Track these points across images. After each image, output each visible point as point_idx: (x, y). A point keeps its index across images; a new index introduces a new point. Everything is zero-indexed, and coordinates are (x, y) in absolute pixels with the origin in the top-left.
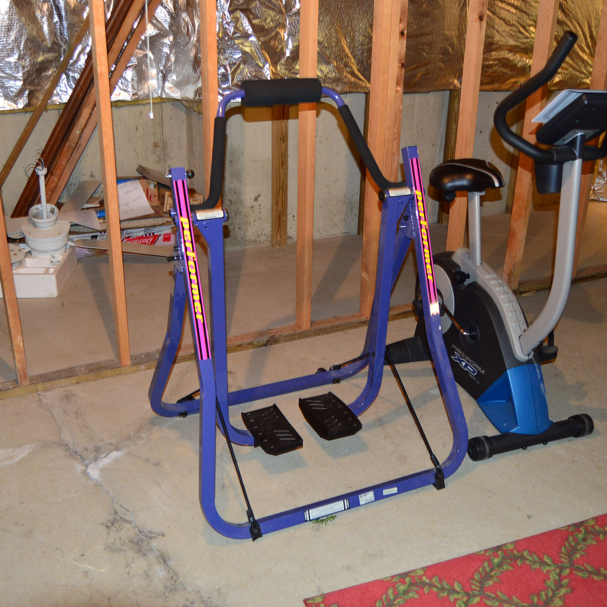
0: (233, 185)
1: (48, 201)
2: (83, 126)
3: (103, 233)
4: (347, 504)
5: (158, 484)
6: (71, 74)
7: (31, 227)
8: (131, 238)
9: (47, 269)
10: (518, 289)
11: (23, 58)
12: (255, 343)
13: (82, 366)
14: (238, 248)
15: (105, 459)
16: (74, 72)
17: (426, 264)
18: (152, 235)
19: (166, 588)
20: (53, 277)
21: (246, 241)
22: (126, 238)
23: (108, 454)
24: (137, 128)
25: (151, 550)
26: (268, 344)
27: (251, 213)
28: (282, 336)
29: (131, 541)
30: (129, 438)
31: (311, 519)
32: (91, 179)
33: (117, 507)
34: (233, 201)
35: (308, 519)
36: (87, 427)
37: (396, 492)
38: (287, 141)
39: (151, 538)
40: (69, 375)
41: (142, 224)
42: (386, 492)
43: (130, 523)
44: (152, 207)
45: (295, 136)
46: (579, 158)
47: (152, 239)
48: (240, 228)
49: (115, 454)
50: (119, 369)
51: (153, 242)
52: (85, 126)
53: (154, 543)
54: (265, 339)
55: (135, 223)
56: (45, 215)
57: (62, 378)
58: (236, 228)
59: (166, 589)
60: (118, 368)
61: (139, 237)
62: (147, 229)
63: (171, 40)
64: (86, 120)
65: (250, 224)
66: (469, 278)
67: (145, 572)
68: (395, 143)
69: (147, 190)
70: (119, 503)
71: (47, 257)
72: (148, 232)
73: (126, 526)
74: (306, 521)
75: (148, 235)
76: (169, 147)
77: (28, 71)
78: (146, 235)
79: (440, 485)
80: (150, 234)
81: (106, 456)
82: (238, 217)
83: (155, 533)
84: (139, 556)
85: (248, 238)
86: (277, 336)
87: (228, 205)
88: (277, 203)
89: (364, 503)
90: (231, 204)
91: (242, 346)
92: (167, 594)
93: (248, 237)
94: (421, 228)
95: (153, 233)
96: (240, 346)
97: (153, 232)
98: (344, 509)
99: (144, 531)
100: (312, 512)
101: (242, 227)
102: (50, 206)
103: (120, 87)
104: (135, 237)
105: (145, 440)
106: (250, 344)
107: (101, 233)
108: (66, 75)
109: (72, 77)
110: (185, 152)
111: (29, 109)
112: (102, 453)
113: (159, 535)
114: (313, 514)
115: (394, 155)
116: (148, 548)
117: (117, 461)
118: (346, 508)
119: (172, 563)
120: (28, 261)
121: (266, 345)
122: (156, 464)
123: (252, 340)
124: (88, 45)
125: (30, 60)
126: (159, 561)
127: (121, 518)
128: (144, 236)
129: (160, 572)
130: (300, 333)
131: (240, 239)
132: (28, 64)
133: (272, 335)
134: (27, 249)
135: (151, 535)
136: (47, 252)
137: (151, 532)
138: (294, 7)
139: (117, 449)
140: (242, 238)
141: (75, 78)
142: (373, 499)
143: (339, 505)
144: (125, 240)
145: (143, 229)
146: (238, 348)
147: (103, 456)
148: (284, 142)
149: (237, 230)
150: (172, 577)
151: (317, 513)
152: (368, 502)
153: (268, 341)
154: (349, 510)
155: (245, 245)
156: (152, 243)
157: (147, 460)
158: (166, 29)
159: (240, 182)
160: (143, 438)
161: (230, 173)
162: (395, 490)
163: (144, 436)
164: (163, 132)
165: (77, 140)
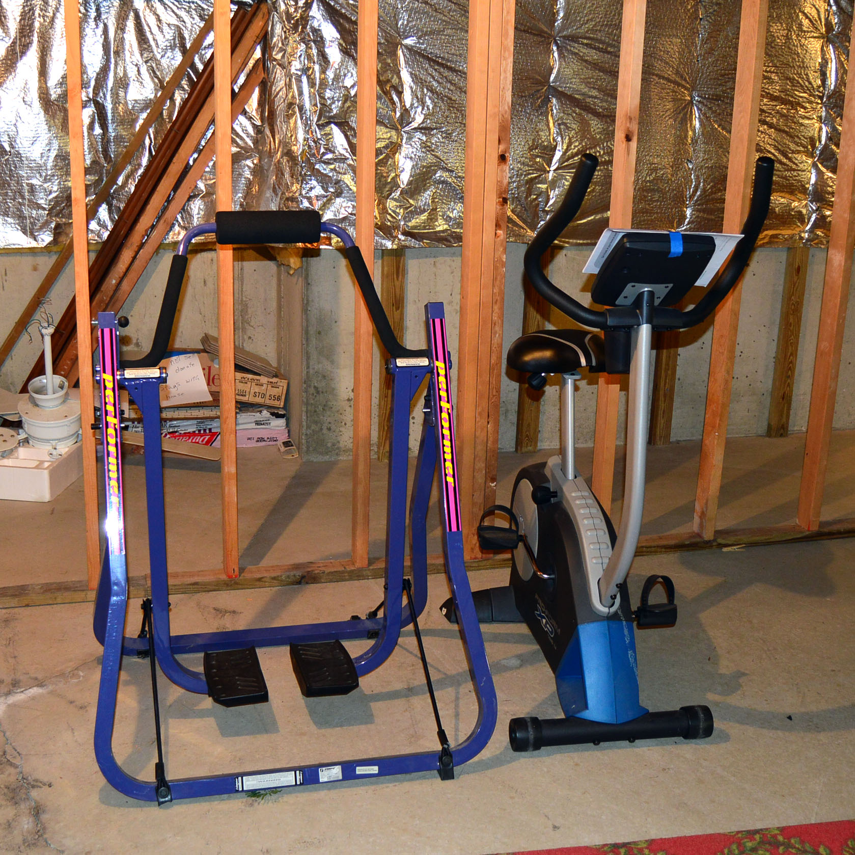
0: (320, 366)
1: (55, 372)
2: (121, 275)
3: (136, 423)
4: (300, 777)
5: (72, 729)
6: (115, 202)
7: (30, 406)
8: (177, 434)
9: (42, 462)
10: (715, 540)
11: (50, 180)
12: (283, 577)
13: (38, 585)
14: (327, 458)
15: (22, 694)
16: (119, 200)
17: (445, 460)
18: (208, 431)
19: (24, 841)
20: (46, 474)
21: (338, 448)
22: (170, 433)
23: (26, 690)
24: (205, 282)
25: (28, 799)
26: (303, 581)
27: (348, 409)
28: (324, 573)
29: (7, 787)
30: (62, 675)
31: (245, 789)
32: (136, 349)
33: (8, 749)
34: (320, 389)
35: (240, 789)
36: (15, 657)
37: (377, 772)
38: (403, 307)
39: (33, 787)
40: (17, 593)
41: (193, 414)
42: (360, 770)
43: (16, 767)
44: (210, 392)
45: (417, 301)
46: (647, 323)
47: (207, 437)
48: (329, 429)
49: (35, 691)
50: (84, 593)
51: (209, 442)
52: (125, 274)
53: (34, 793)
54: (298, 573)
55: (182, 414)
56: (50, 390)
57: (7, 596)
58: (324, 428)
59: (24, 843)
60: (83, 590)
61: (189, 433)
62: (200, 423)
63: (255, 162)
64: (126, 266)
65: (345, 424)
66: (556, 496)
67: (8, 821)
68: (496, 307)
69: (210, 368)
70: (13, 744)
71: (48, 448)
72: (203, 426)
73: (12, 770)
74: (238, 791)
75: (202, 432)
76: (250, 311)
77: (56, 197)
78: (200, 431)
79: (447, 774)
80: (205, 430)
81: (22, 692)
82: (328, 413)
83: (41, 782)
84: (9, 804)
85: (342, 444)
86: (316, 572)
87: (313, 394)
88: (386, 397)
89: (326, 780)
90: (318, 392)
91: (265, 579)
92: (22, 848)
93: (341, 442)
94: (441, 412)
95: (210, 429)
96: (260, 580)
97: (209, 427)
98: (294, 783)
99: (29, 778)
100: (248, 781)
101: (333, 427)
102: (58, 379)
103: (179, 225)
104: (182, 432)
105: (81, 679)
106: (274, 578)
107: (133, 423)
108: (107, 204)
109: (116, 206)
110: (273, 318)
111: (55, 249)
112: (20, 687)
113: (45, 784)
114: (248, 783)
115: (495, 324)
116: (24, 796)
117: (33, 698)
118: (298, 783)
119: (44, 817)
120: (22, 452)
121: (299, 583)
122: (81, 708)
123: (279, 574)
124: (140, 165)
125: (59, 184)
126: (30, 812)
127: (8, 761)
128: (197, 432)
129: (26, 824)
130: (352, 571)
131: (329, 445)
132: (55, 188)
133: (309, 570)
134: (23, 436)
135: (35, 783)
136: (48, 441)
137: (36, 781)
138: (414, 119)
139: (41, 685)
140: (334, 445)
141: (119, 208)
142: (341, 778)
143: (288, 778)
144: (168, 436)
145: (195, 422)
146: (257, 583)
147: (19, 691)
148: (397, 309)
149: (325, 431)
150: (38, 831)
151: (255, 782)
152: (332, 780)
153: (303, 577)
154: (302, 786)
155: (337, 454)
156: (207, 443)
157: (71, 702)
158: (250, 146)
159: (332, 362)
160: (80, 677)
161: (316, 348)
162: (375, 770)
163: (81, 674)
164: (242, 289)
165: (112, 293)
